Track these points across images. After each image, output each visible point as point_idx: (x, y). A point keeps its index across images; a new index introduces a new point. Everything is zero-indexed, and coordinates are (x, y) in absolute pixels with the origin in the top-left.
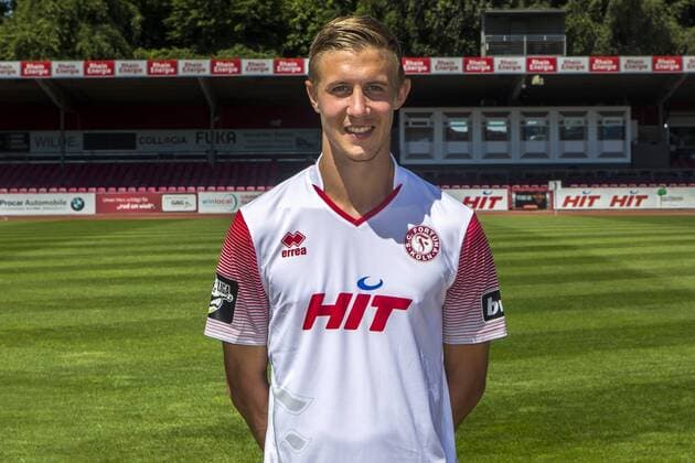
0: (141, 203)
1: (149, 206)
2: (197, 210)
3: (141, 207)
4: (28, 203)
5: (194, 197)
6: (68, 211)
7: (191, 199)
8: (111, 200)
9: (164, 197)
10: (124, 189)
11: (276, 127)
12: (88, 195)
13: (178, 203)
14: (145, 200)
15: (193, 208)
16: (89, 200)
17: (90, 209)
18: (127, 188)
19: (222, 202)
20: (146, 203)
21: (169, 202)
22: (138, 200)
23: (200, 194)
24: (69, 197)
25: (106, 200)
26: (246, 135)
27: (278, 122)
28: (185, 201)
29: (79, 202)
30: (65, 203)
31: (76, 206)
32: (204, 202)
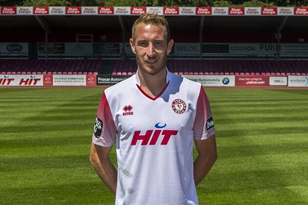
0: (259, 81)
1: (263, 82)
2: (287, 85)
3: (259, 83)
4: (200, 80)
5: (286, 78)
6: (221, 84)
7: (285, 79)
8: (243, 79)
9: (270, 78)
10: (243, 74)
11: (303, 43)
12: (231, 76)
13: (278, 81)
14: (261, 79)
15: (285, 84)
16: (232, 79)
17: (232, 83)
18: (245, 73)
19: (300, 81)
20: (261, 81)
21: (273, 81)
22: (257, 79)
23: (289, 77)
24: (221, 77)
25: (240, 79)
26: (286, 46)
27: (303, 40)
28: (281, 80)
29: (227, 80)
30: (219, 80)
31: (225, 82)
32: (291, 81)
